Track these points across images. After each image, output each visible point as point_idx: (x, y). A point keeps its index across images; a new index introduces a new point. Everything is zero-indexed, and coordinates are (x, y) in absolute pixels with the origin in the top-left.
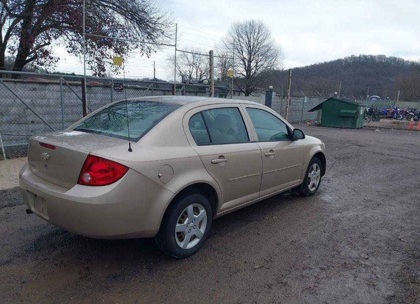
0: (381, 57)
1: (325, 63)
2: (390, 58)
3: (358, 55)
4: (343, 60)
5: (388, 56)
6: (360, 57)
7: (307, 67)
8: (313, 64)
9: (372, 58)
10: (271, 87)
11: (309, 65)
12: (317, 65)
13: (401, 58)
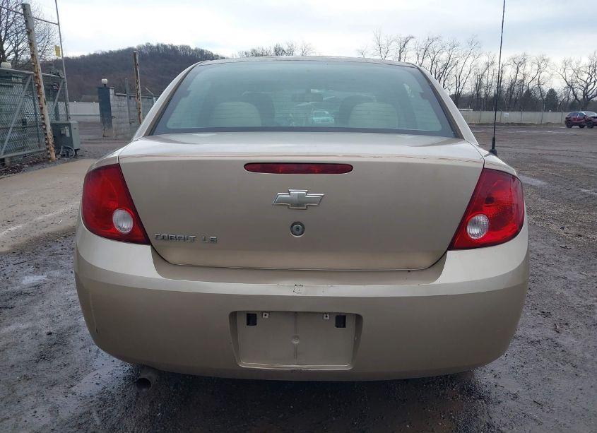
0: (184, 48)
1: (111, 53)
2: (196, 50)
3: (155, 44)
4: (136, 50)
5: (193, 47)
6: (158, 47)
7: (83, 58)
8: (92, 53)
9: (174, 49)
10: (105, 81)
11: (86, 54)
12: (98, 55)
13: (208, 50)
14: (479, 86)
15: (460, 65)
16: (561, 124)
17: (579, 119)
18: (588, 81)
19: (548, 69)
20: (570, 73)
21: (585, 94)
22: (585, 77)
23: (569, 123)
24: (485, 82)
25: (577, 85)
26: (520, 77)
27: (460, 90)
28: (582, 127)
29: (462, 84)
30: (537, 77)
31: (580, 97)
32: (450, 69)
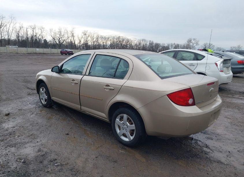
14: (18, 36)
15: (8, 26)
16: (58, 53)
17: (65, 52)
18: (59, 37)
19: (44, 31)
20: (53, 34)
21: (59, 42)
22: (58, 36)
23: (62, 53)
24: (20, 35)
25: (56, 38)
26: (35, 34)
27: (10, 38)
28: (66, 54)
29: (10, 35)
30: (41, 35)
31: (58, 42)
32: (3, 27)
